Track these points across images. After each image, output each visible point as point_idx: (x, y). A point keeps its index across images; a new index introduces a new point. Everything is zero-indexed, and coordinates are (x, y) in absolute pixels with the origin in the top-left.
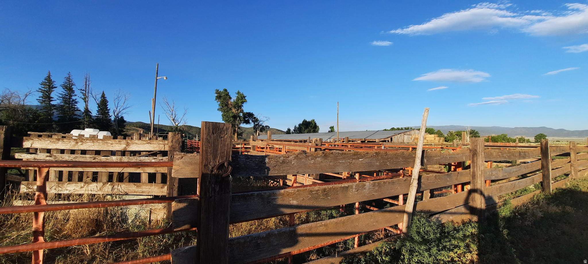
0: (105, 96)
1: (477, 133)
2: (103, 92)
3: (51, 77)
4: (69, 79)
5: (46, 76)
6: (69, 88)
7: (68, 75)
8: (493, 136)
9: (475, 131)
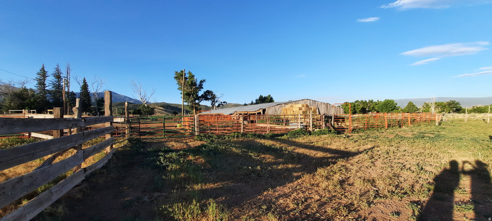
0: (86, 81)
1: (458, 104)
2: (84, 78)
3: (45, 68)
4: (58, 70)
5: (41, 67)
6: (58, 77)
7: (57, 66)
8: (478, 107)
9: (456, 102)
